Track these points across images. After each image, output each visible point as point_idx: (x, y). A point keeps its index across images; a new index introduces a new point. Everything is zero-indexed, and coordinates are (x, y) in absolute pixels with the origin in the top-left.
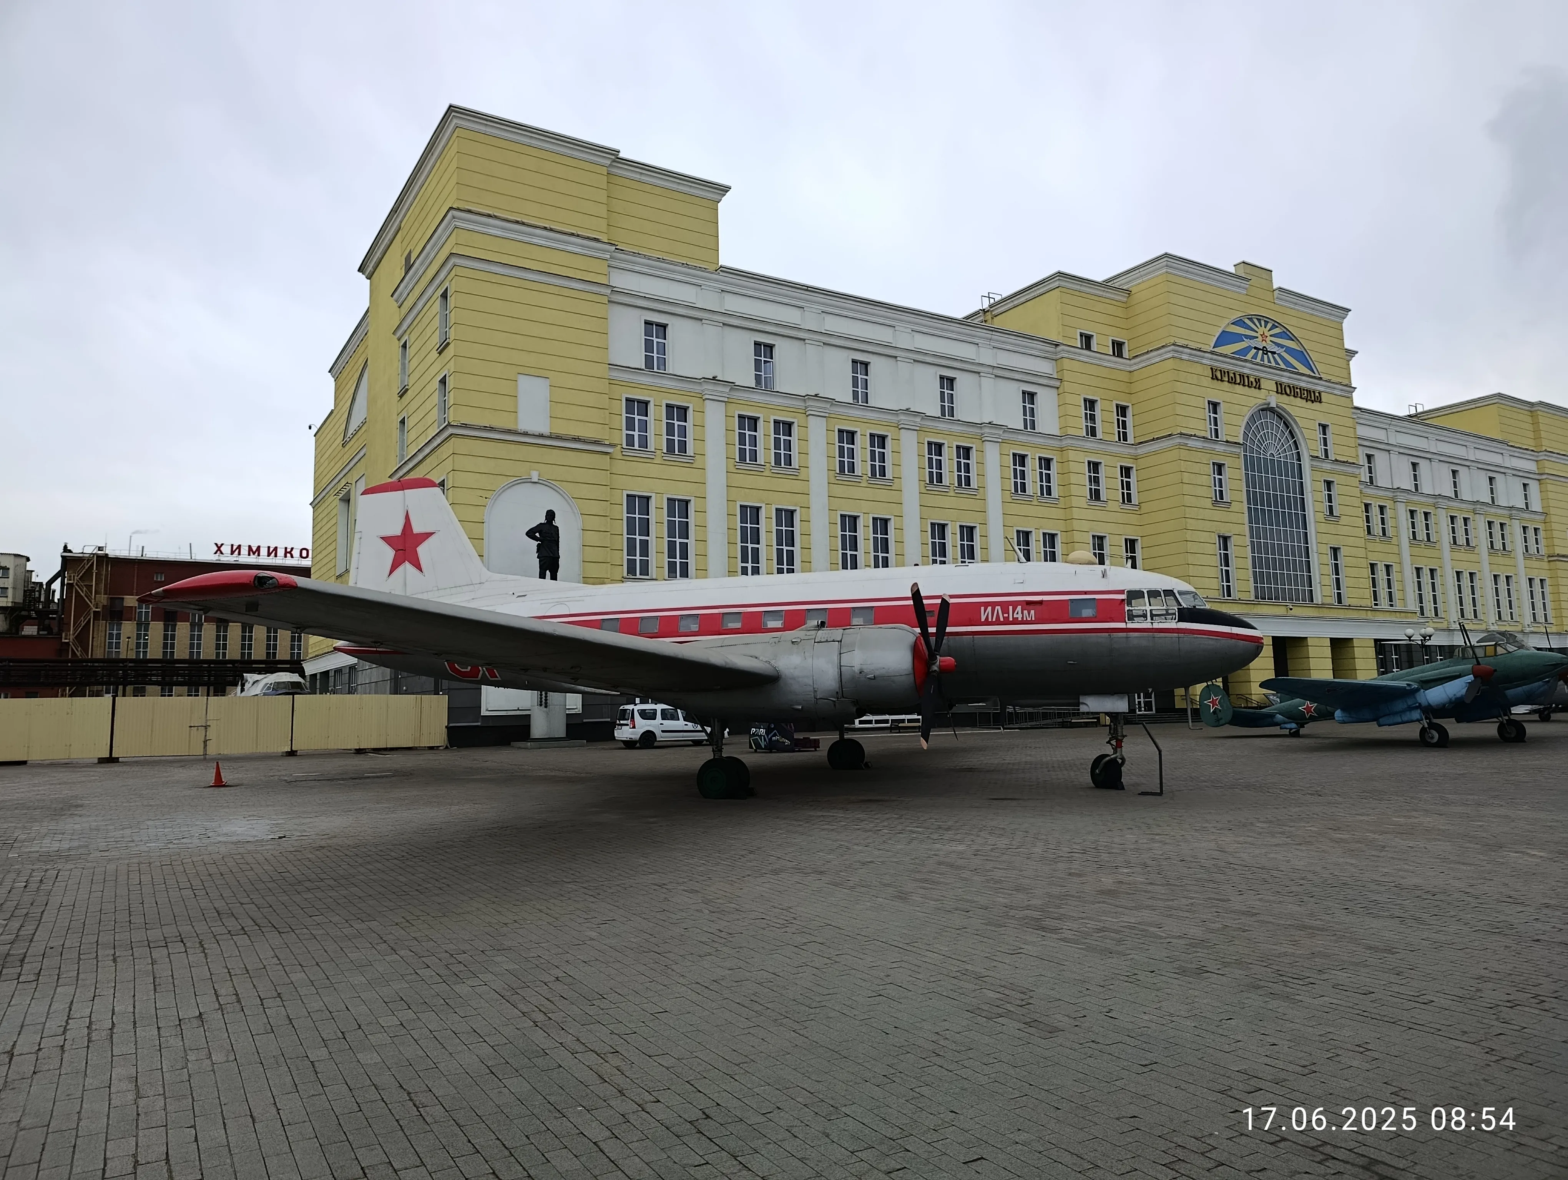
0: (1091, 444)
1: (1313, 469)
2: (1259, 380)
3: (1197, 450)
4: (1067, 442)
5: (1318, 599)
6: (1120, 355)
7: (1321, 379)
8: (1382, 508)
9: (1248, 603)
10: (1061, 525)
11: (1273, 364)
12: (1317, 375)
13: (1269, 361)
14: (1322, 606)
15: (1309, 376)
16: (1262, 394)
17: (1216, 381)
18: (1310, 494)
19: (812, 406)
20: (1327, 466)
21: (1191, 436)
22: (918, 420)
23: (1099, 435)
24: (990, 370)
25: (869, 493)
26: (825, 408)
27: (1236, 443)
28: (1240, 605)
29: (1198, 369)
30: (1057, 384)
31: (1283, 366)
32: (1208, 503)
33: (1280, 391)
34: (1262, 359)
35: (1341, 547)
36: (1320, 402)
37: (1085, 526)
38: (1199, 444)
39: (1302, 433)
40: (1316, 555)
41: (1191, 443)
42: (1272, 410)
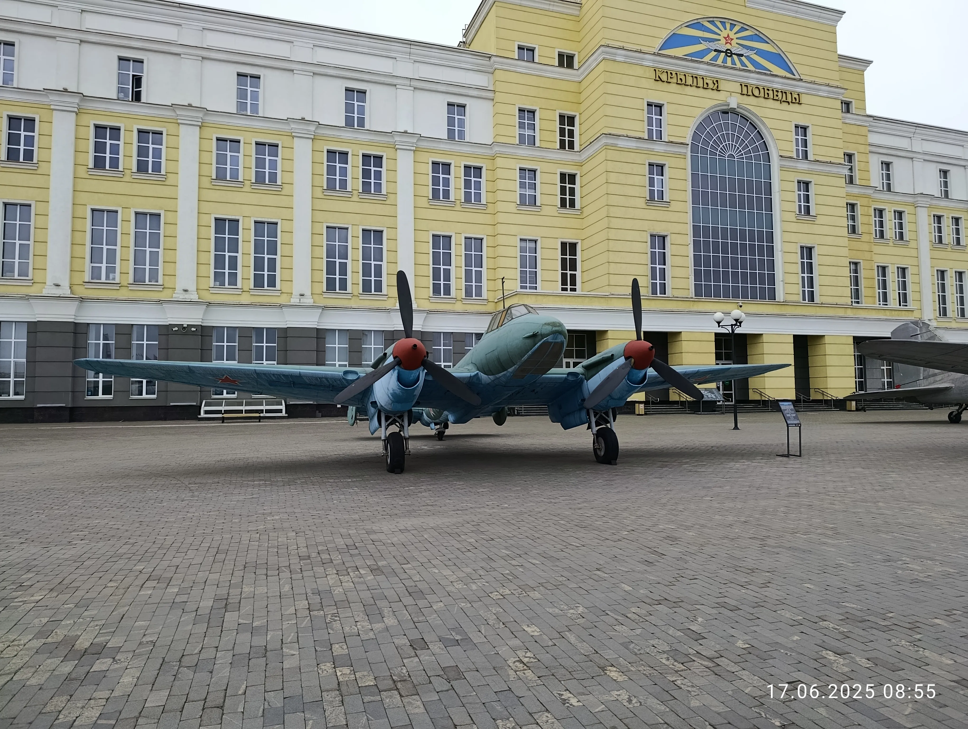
0: (525, 151)
1: (782, 168)
2: (717, 81)
3: (629, 150)
4: (496, 149)
5: (780, 296)
6: (570, 65)
7: (801, 80)
8: (900, 214)
9: (685, 300)
10: (489, 230)
11: (739, 65)
12: (797, 77)
13: (733, 63)
14: (785, 303)
15: (785, 78)
16: (721, 97)
17: (660, 82)
18: (777, 194)
19: (181, 115)
20: (803, 165)
21: (623, 136)
22: (312, 128)
23: (537, 144)
24: (407, 82)
25: (254, 198)
26: (197, 117)
27: (682, 144)
28: (675, 302)
29: (639, 71)
30: (490, 95)
31: (751, 67)
32: (641, 203)
33: (745, 92)
34: (725, 61)
35: (816, 246)
36: (799, 104)
37: (513, 229)
38: (632, 144)
39: (771, 134)
40: (780, 253)
41: (621, 143)
42: (733, 111)
